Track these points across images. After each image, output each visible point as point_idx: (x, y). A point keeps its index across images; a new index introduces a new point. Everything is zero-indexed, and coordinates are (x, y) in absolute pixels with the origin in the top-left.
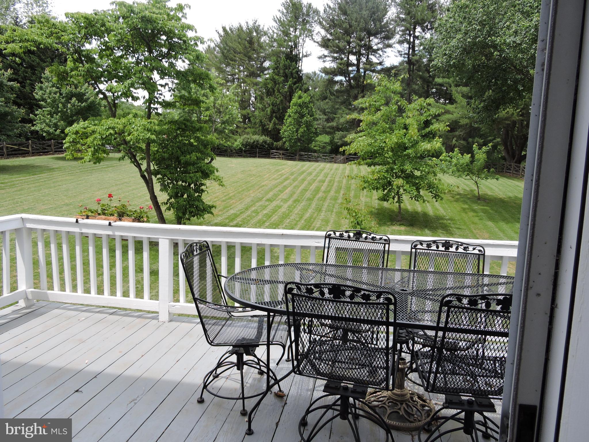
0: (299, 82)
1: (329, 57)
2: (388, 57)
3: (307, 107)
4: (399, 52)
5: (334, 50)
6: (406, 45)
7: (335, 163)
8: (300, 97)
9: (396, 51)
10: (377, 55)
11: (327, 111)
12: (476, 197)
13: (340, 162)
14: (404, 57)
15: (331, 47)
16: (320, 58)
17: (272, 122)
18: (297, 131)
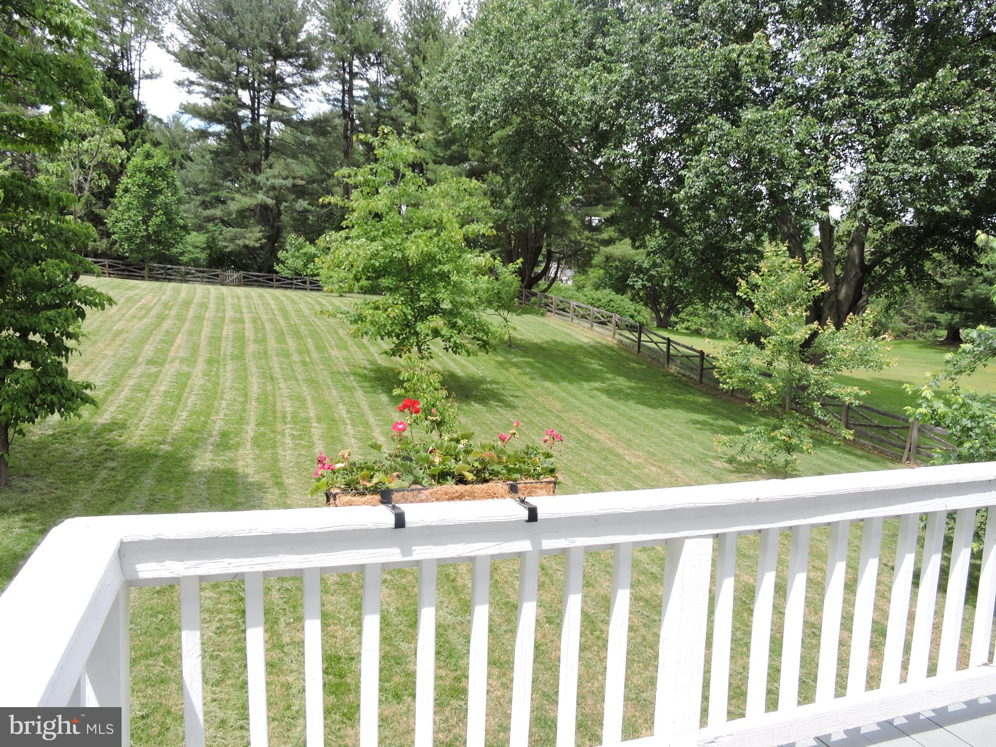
0: (137, 125)
1: (199, 84)
2: (311, 100)
3: (164, 176)
4: (325, 94)
5: (211, 74)
6: (338, 86)
7: (222, 284)
8: (148, 156)
9: (320, 93)
10: (292, 96)
11: (201, 186)
12: (505, 343)
13: (233, 284)
14: (334, 105)
15: (205, 67)
16: (180, 84)
18: (145, 222)
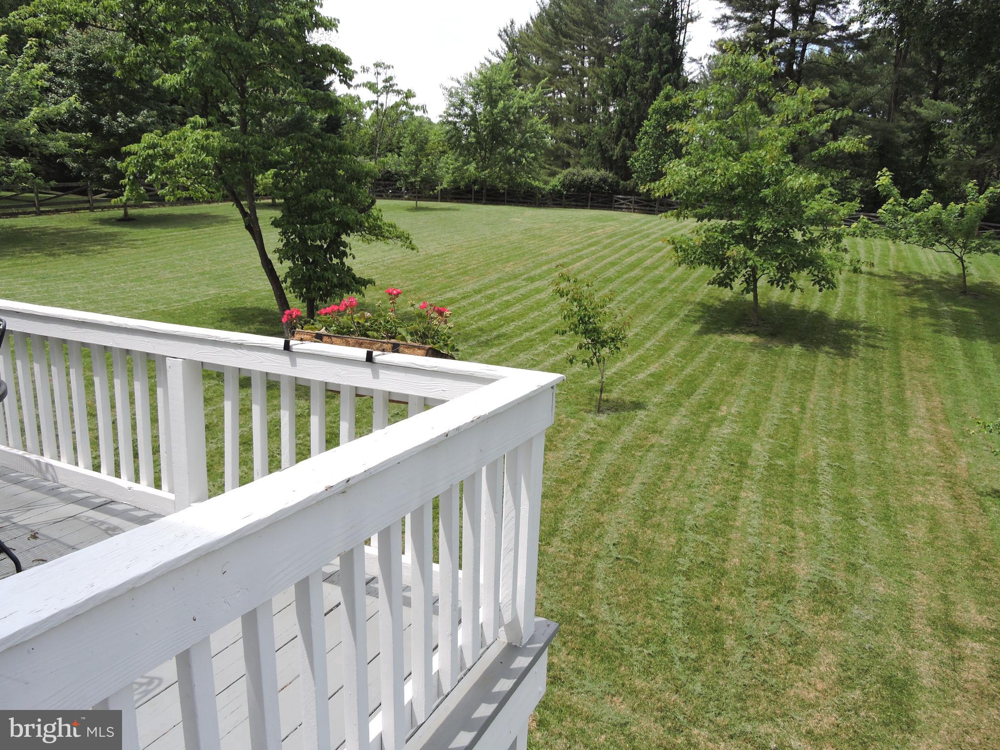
1: (734, 19)
5: (743, 6)
8: (668, 98)
17: (620, 144)
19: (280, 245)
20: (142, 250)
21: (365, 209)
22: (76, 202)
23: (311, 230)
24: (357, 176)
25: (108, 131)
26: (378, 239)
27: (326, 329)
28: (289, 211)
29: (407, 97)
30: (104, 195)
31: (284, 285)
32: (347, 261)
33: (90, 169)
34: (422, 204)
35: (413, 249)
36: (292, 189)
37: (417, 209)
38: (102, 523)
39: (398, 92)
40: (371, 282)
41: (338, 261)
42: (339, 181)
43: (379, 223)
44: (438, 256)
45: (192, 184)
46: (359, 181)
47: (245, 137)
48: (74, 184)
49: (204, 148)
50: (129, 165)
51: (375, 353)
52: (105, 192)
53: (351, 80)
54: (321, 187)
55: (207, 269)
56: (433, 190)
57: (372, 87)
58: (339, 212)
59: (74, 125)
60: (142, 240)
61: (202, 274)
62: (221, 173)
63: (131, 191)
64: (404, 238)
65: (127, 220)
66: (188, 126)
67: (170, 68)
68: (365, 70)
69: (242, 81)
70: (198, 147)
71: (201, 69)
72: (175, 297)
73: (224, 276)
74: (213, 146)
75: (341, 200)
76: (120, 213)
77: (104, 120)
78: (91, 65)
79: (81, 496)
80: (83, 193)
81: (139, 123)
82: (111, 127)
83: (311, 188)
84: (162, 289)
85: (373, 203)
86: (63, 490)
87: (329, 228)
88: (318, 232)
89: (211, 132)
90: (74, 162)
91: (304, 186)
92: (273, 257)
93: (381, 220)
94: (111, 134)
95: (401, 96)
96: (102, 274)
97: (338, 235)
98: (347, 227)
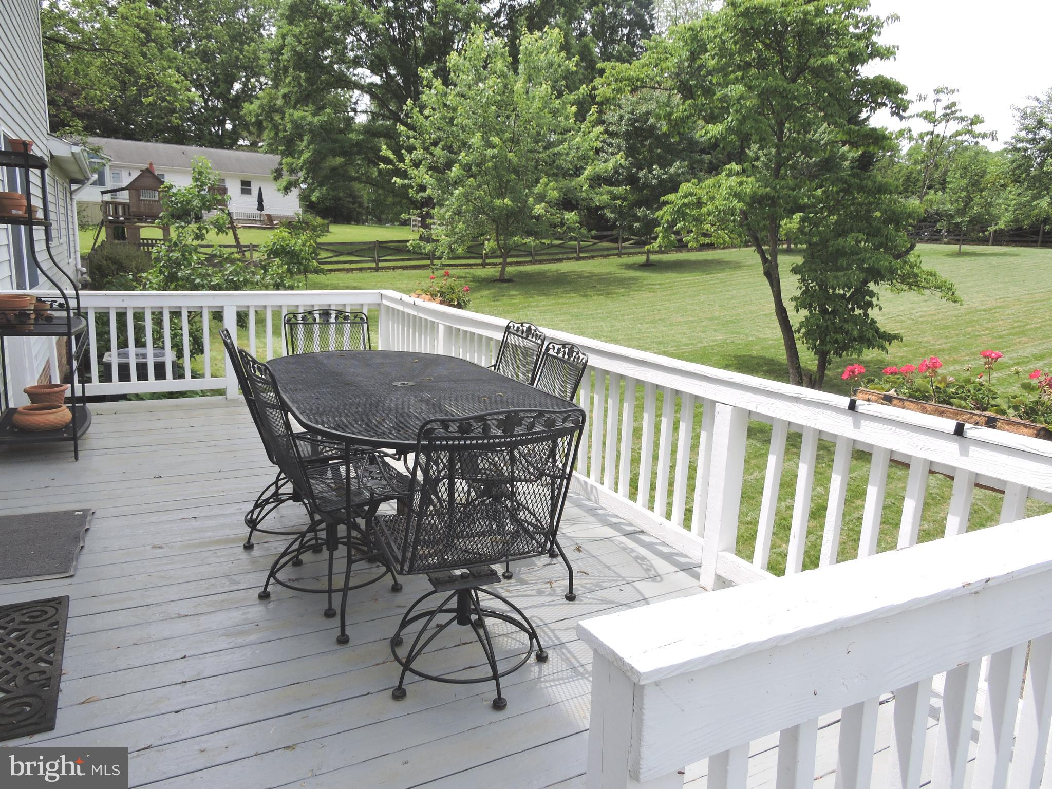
19: (798, 293)
20: (658, 294)
21: (901, 256)
22: (607, 249)
23: (836, 277)
24: (895, 218)
25: (643, 183)
26: (910, 288)
27: (896, 391)
28: (813, 257)
29: (971, 124)
30: (632, 242)
31: (796, 336)
32: (873, 313)
33: (625, 219)
34: (966, 248)
35: (955, 302)
36: (819, 233)
37: (960, 254)
38: (633, 550)
39: (962, 119)
40: (897, 337)
41: (861, 311)
42: (874, 224)
43: (915, 270)
44: (984, 310)
45: (715, 230)
46: (897, 224)
47: (777, 181)
48: (609, 233)
49: (737, 195)
50: (664, 214)
51: (967, 426)
52: (633, 239)
53: (904, 111)
54: (852, 231)
55: (717, 314)
56: (983, 232)
57: (928, 116)
58: (870, 258)
59: (617, 180)
60: (659, 284)
61: (711, 319)
62: (747, 219)
63: (663, 238)
64: (947, 290)
65: (648, 266)
66: (724, 174)
67: (712, 119)
68: (921, 98)
69: (781, 124)
70: (731, 194)
71: (744, 116)
72: (684, 340)
73: (732, 322)
74: (746, 191)
75: (874, 244)
76: (642, 259)
77: (641, 174)
78: (637, 124)
79: (614, 520)
80: (615, 240)
81: (671, 175)
82: (646, 179)
83: (840, 231)
84: (673, 332)
85: (912, 247)
86: (600, 512)
87: (856, 276)
88: (843, 280)
89: (745, 179)
90: (612, 213)
91: (833, 230)
92: (789, 306)
93: (919, 267)
94: (646, 185)
95: (964, 123)
96: (623, 315)
97: (865, 282)
98: (877, 275)
